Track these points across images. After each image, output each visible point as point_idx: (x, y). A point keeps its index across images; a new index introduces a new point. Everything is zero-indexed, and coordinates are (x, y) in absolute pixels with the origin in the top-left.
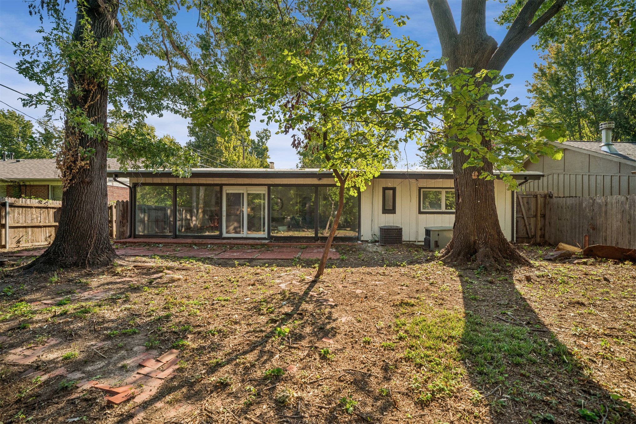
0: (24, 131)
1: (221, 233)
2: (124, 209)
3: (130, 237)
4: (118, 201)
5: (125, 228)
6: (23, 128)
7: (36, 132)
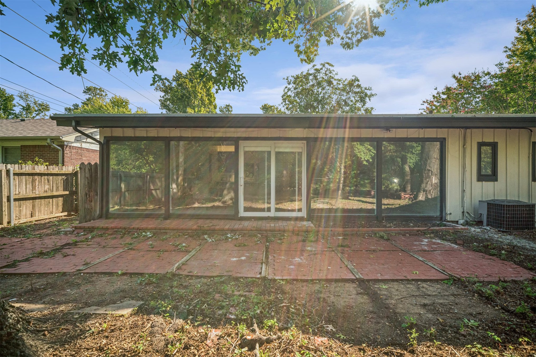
0: (5, 104)
1: (237, 212)
2: (91, 176)
3: (100, 217)
4: (83, 164)
5: (93, 203)
6: (4, 100)
7: (17, 105)
